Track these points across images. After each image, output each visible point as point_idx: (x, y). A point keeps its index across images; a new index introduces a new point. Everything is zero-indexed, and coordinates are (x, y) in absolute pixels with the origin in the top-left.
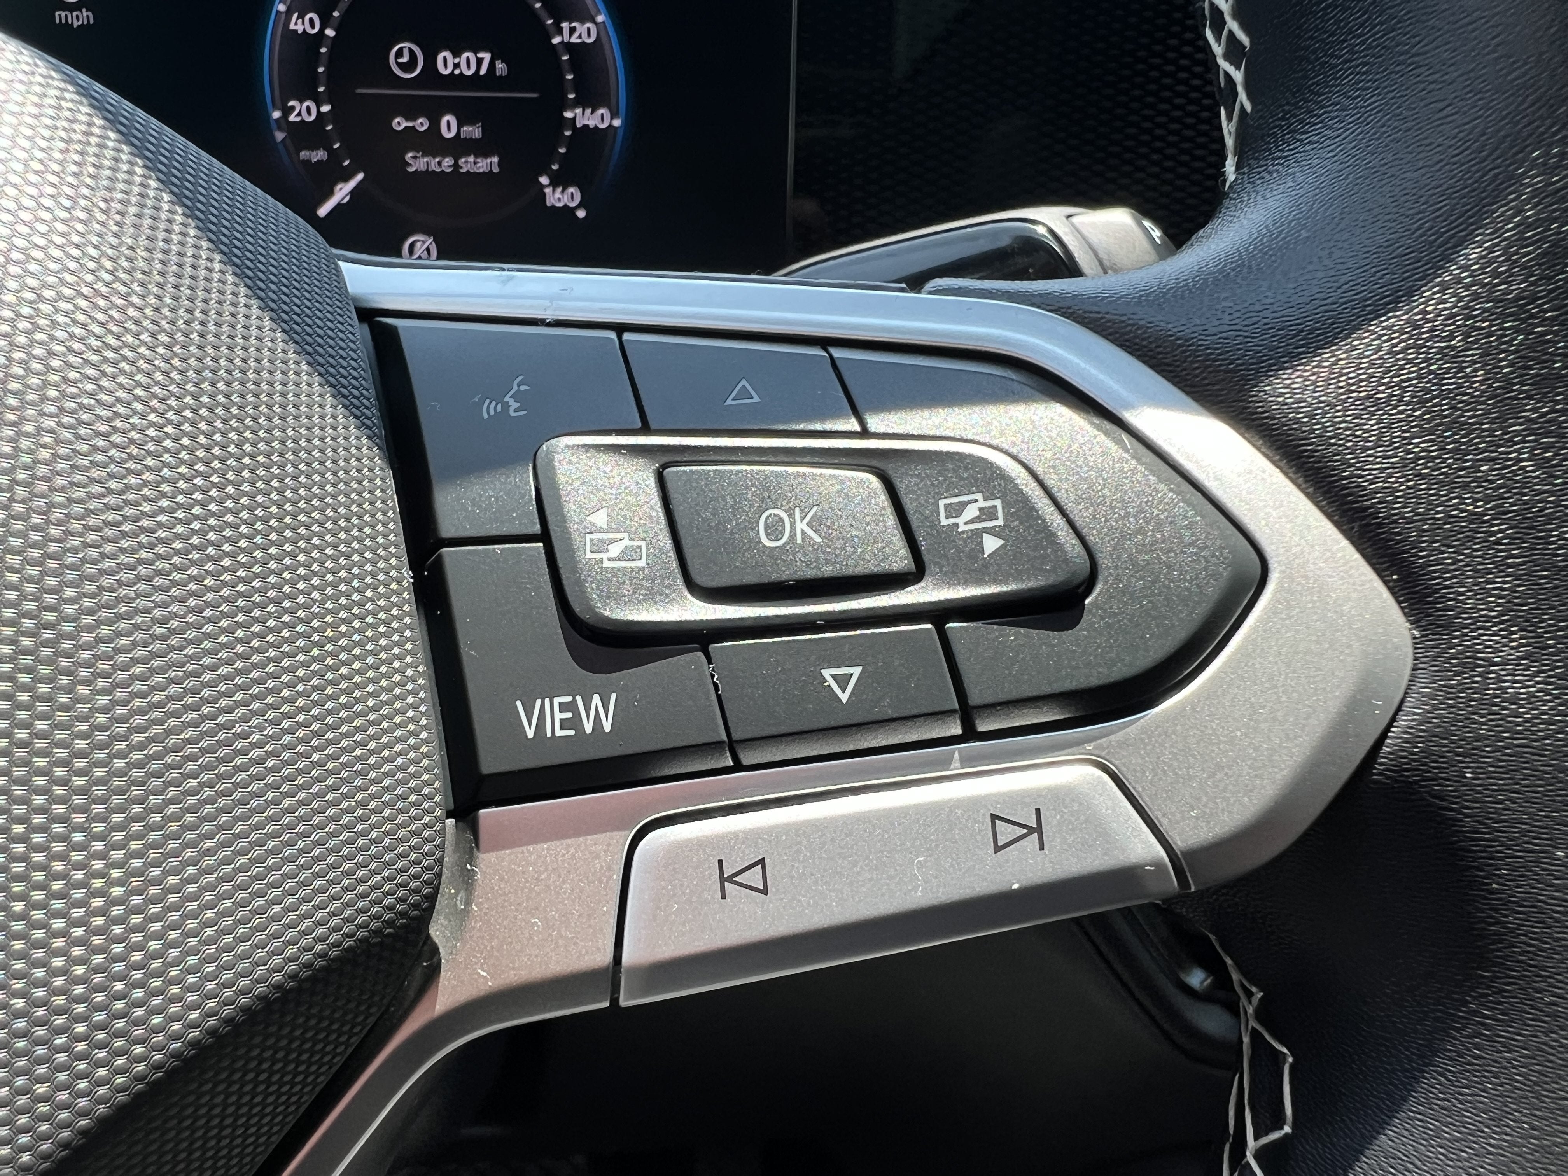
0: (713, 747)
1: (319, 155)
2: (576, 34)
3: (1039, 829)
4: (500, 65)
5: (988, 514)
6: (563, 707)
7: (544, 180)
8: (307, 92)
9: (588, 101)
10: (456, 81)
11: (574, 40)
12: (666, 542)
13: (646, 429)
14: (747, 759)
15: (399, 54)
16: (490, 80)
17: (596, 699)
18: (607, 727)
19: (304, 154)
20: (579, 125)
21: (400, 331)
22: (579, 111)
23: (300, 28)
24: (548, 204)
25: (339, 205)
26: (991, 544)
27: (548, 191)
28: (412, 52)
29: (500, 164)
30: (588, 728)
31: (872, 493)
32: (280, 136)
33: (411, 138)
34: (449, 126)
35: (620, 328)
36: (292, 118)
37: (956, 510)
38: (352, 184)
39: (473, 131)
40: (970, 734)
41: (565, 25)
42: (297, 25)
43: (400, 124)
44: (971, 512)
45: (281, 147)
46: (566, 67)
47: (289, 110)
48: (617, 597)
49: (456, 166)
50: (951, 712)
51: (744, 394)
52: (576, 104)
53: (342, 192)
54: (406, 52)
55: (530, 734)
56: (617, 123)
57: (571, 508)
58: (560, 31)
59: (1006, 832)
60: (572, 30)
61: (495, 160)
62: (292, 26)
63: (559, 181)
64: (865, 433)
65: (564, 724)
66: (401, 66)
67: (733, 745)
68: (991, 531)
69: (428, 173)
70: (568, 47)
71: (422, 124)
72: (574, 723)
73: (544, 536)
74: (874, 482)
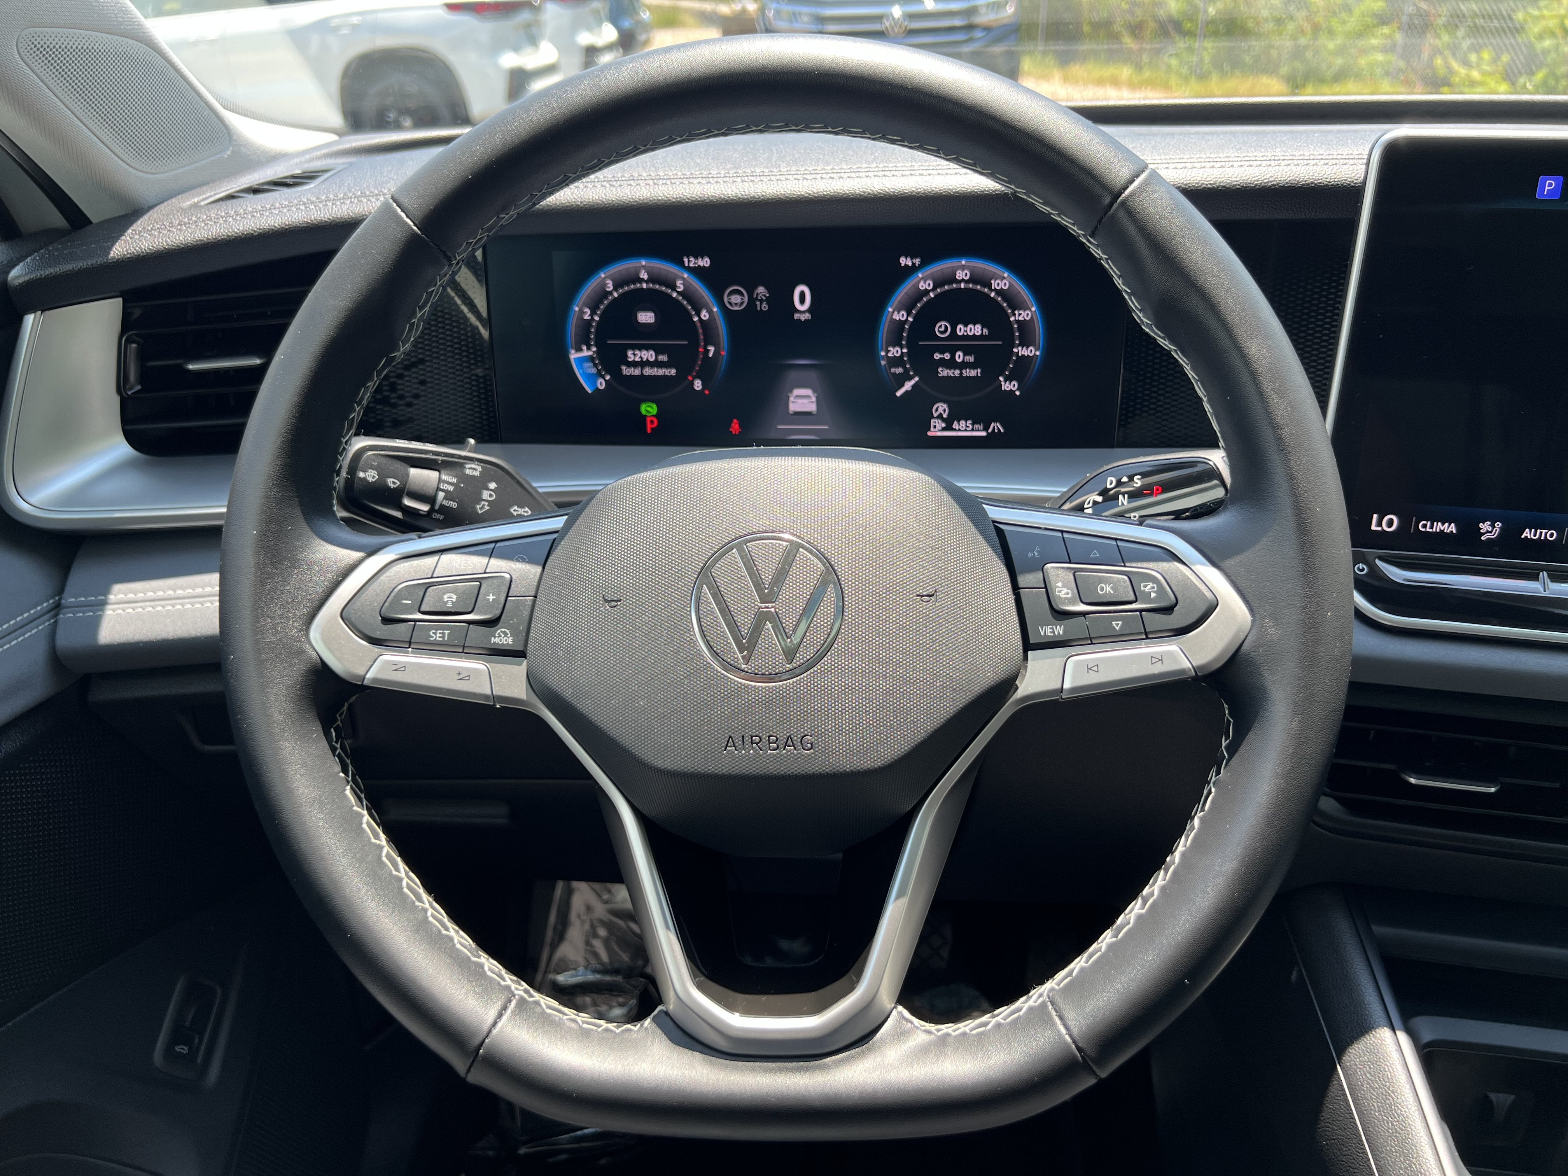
0: (1086, 639)
1: (900, 370)
2: (1022, 316)
3: (1162, 660)
4: (985, 330)
5: (1153, 588)
6: (1051, 628)
7: (1001, 379)
8: (897, 343)
9: (1024, 343)
10: (966, 337)
11: (1021, 318)
12: (1076, 591)
13: (1070, 562)
14: (1094, 642)
15: (941, 326)
16: (982, 337)
17: (1058, 627)
18: (1061, 633)
19: (893, 370)
20: (1020, 355)
21: (1005, 532)
22: (1020, 348)
23: (897, 318)
24: (1003, 389)
25: (907, 392)
26: (1153, 595)
27: (1003, 383)
28: (946, 327)
29: (981, 373)
30: (1056, 633)
31: (1125, 582)
32: (883, 363)
33: (943, 363)
34: (959, 356)
35: (1062, 532)
36: (890, 355)
37: (1145, 586)
38: (913, 382)
39: (970, 359)
40: (1147, 638)
41: (1016, 312)
42: (896, 317)
43: (937, 356)
44: (1149, 587)
45: (883, 368)
46: (1016, 330)
47: (888, 351)
48: (1064, 604)
49: (961, 373)
50: (1142, 633)
51: (1095, 554)
52: (1019, 345)
53: (908, 386)
54: (943, 326)
55: (1042, 634)
56: (1038, 353)
57: (1053, 583)
58: (1014, 315)
59: (1154, 660)
60: (1020, 315)
61: (979, 371)
62: (894, 317)
63: (1008, 379)
64: (1125, 566)
65: (1051, 632)
66: (940, 332)
67: (1091, 639)
68: (1154, 592)
69: (948, 377)
70: (1017, 321)
71: (947, 356)
72: (1053, 632)
73: (1046, 587)
74: (1126, 578)
